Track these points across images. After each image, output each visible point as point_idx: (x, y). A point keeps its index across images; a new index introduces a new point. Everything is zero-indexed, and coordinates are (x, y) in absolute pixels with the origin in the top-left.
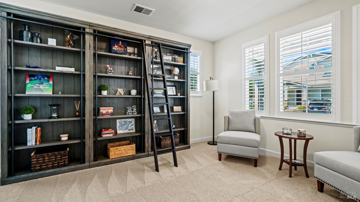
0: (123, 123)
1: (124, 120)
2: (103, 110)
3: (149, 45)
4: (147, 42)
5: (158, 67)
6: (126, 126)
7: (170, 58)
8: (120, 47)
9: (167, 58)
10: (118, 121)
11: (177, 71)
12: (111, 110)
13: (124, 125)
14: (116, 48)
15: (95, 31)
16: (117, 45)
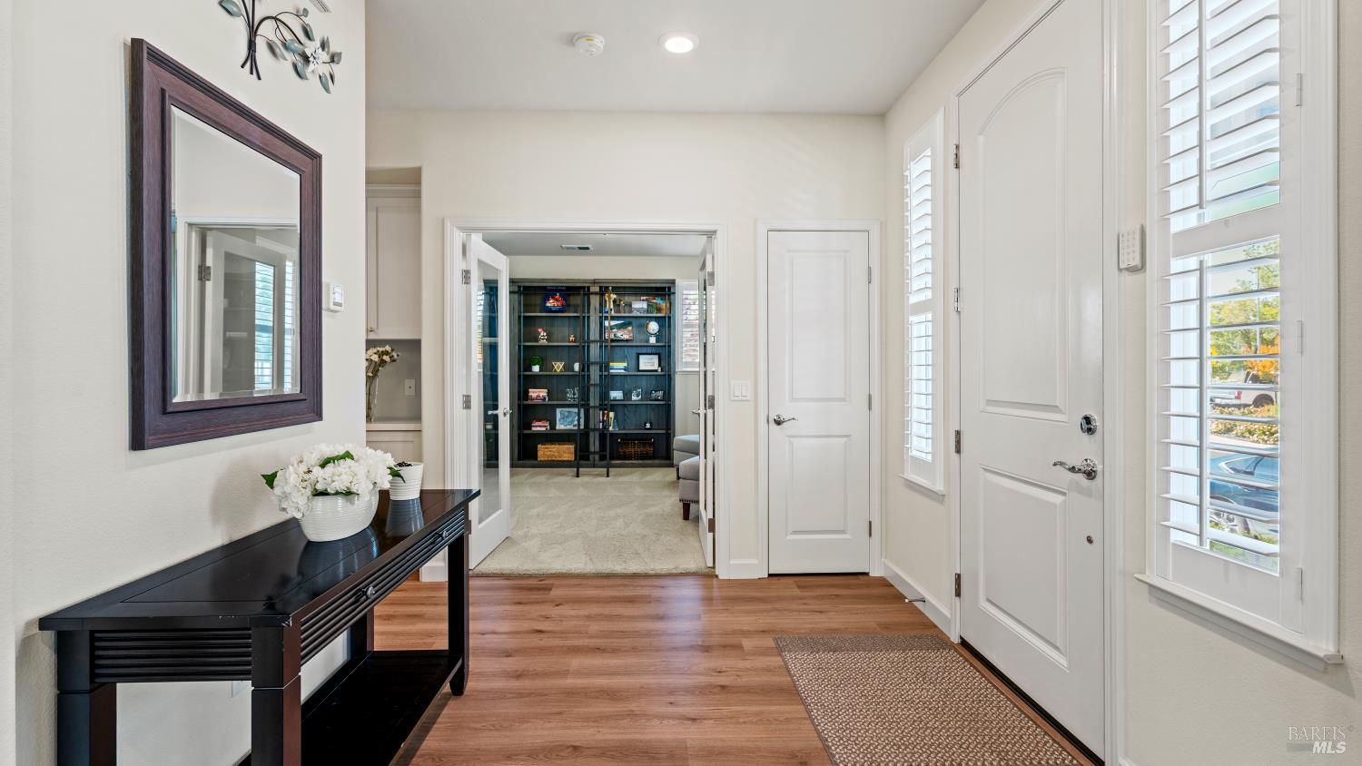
0: (566, 414)
1: (567, 409)
2: (534, 393)
3: (595, 293)
4: (592, 289)
5: (621, 324)
6: (570, 419)
7: (644, 305)
8: (557, 300)
9: (640, 305)
10: (558, 410)
11: (653, 327)
12: (543, 393)
13: (567, 417)
14: (550, 303)
15: (519, 287)
16: (553, 298)
